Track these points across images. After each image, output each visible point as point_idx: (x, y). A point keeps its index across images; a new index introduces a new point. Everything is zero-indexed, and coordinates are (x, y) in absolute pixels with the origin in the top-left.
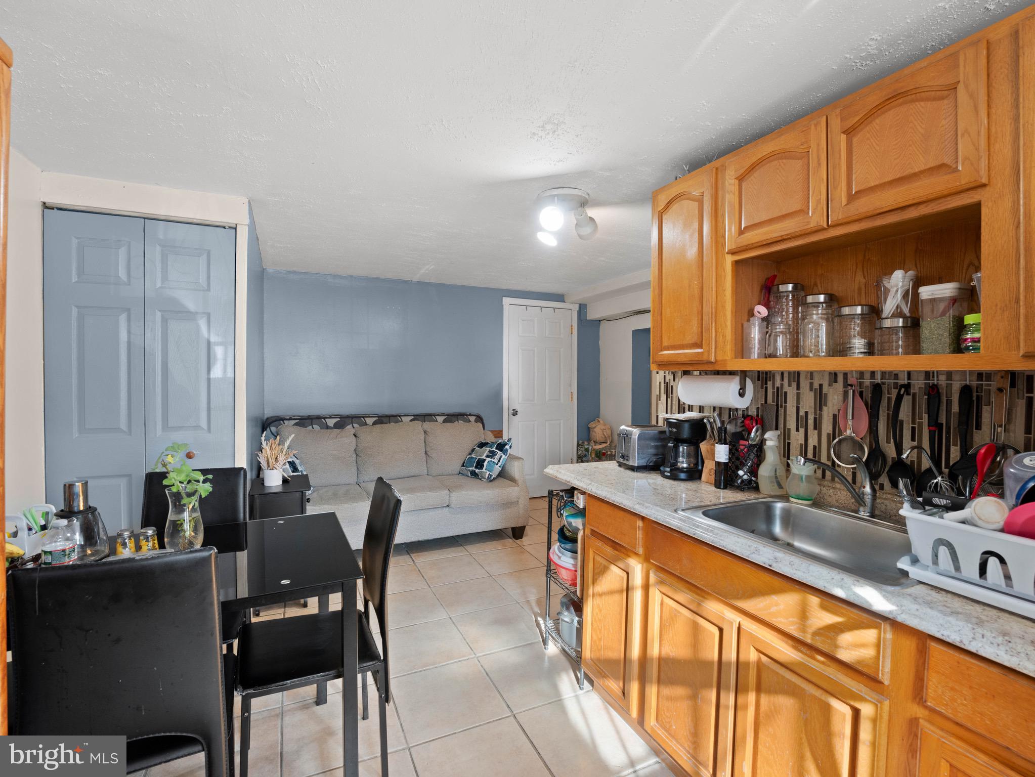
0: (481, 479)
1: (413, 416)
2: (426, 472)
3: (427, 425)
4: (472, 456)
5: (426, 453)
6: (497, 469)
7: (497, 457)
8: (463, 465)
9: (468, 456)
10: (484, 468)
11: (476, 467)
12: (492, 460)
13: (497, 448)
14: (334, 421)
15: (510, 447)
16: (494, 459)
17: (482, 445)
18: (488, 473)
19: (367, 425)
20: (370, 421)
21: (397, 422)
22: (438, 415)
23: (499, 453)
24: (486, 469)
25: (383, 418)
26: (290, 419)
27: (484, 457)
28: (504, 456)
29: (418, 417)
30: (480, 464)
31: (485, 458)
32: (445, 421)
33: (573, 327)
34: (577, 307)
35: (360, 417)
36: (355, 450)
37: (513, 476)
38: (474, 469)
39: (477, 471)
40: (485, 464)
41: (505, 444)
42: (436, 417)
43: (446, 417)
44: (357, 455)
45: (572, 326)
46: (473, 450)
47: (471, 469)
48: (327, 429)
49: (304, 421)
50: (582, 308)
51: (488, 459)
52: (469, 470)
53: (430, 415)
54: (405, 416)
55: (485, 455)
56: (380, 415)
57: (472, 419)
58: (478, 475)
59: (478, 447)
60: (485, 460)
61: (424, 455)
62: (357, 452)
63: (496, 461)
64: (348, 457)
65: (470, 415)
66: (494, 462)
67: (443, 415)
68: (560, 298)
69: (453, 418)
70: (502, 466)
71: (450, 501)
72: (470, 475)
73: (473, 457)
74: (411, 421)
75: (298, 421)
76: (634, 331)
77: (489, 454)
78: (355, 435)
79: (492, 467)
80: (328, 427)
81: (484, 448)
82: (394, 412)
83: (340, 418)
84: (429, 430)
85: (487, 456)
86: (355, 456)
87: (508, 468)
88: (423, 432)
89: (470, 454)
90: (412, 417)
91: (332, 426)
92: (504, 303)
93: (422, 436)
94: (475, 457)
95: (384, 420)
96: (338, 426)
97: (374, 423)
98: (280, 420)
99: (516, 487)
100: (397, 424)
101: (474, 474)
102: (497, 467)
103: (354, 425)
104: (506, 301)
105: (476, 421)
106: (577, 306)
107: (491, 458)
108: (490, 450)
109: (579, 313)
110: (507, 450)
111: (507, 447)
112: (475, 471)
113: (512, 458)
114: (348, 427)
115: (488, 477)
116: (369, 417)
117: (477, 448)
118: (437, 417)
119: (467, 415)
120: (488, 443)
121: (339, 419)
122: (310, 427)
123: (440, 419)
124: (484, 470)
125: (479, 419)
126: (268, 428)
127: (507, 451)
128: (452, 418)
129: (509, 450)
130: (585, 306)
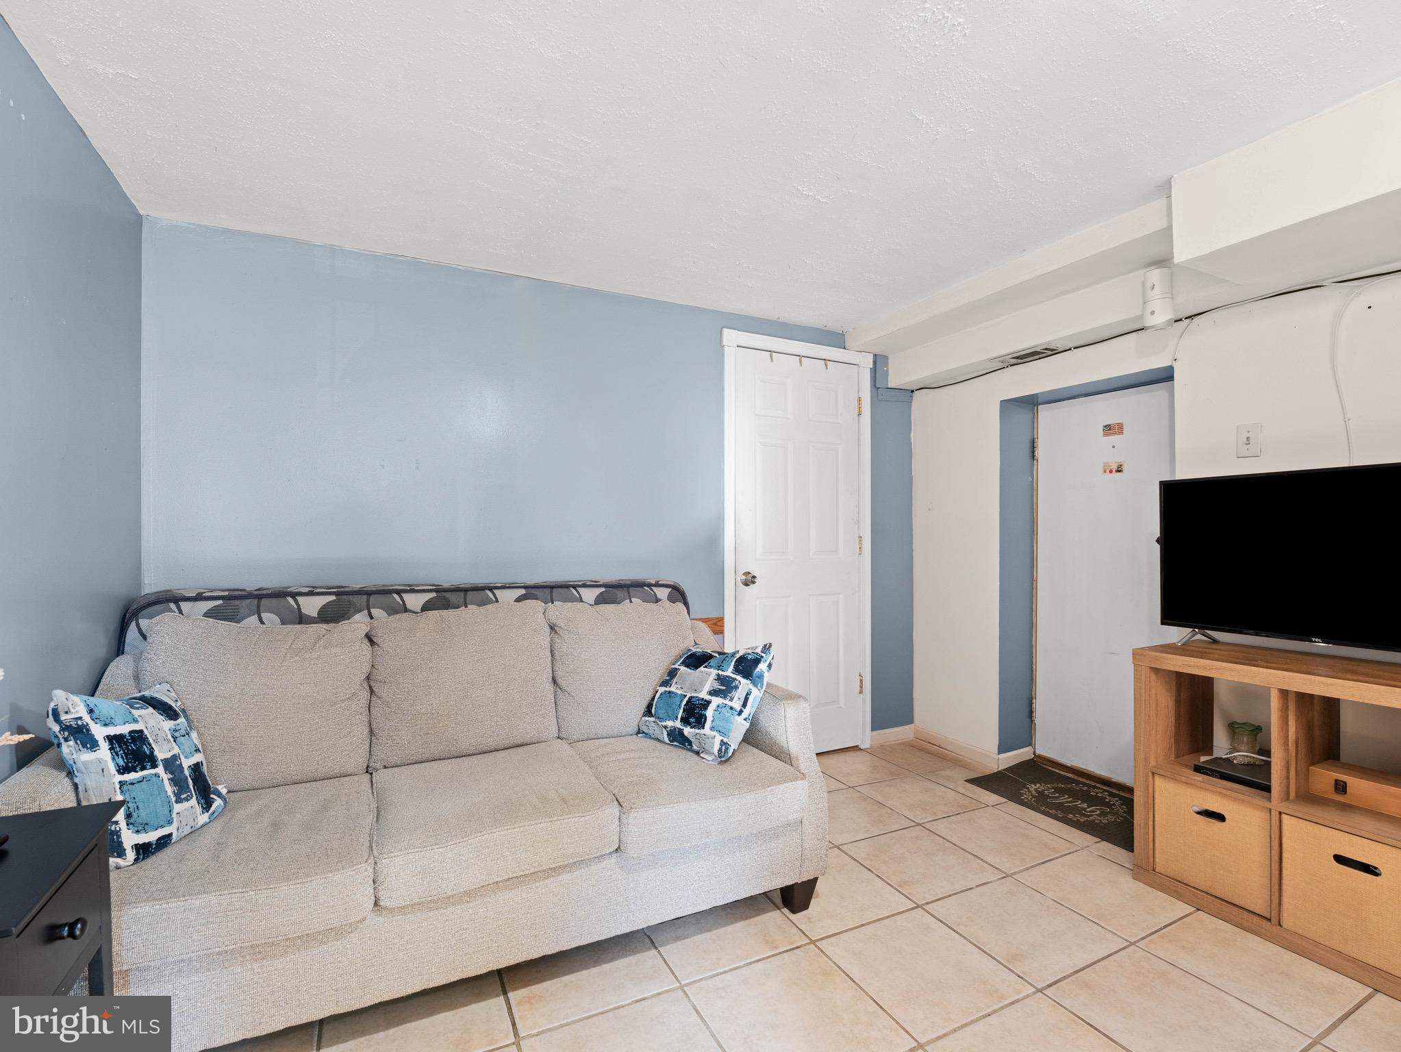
0: (698, 753)
1: (525, 587)
2: (553, 732)
3: (559, 610)
4: (673, 689)
5: (554, 681)
6: (740, 726)
7: (739, 695)
8: (648, 712)
9: (662, 690)
10: (708, 725)
11: (685, 721)
12: (727, 702)
13: (737, 670)
14: (319, 602)
15: (770, 666)
16: (731, 700)
17: (696, 660)
18: (719, 738)
19: (406, 610)
20: (415, 601)
21: (483, 603)
22: (584, 586)
23: (744, 684)
24: (712, 729)
25: (448, 595)
26: (199, 598)
27: (704, 695)
28: (756, 693)
29: (532, 591)
30: (695, 713)
31: (708, 697)
32: (600, 600)
33: (863, 402)
34: (868, 361)
35: (390, 592)
36: (368, 678)
37: (785, 745)
38: (678, 724)
39: (688, 731)
40: (710, 713)
41: (757, 661)
42: (578, 589)
43: (603, 589)
44: (372, 692)
45: (859, 400)
46: (672, 673)
47: (670, 723)
48: (300, 623)
49: (237, 602)
50: (879, 363)
51: (716, 701)
52: (666, 727)
53: (565, 586)
54: (503, 587)
55: (707, 688)
56: (446, 585)
57: (663, 593)
58: (690, 743)
59: (684, 663)
60: (709, 702)
61: (549, 686)
62: (372, 683)
63: (737, 705)
64: (343, 701)
65: (657, 585)
66: (731, 708)
67: (595, 585)
68: (837, 339)
69: (620, 594)
70: (751, 718)
71: (624, 839)
72: (666, 740)
73: (675, 694)
74: (518, 600)
75: (220, 602)
76: (1002, 402)
77: (717, 686)
78: (369, 637)
79: (727, 720)
80: (302, 619)
81: (702, 668)
82: (480, 580)
83: (336, 594)
84: (561, 623)
85: (714, 693)
86: (365, 694)
87: (767, 723)
88: (548, 630)
89: (665, 683)
90: (523, 591)
91: (315, 614)
92: (725, 342)
93: (544, 638)
94: (679, 692)
95: (452, 597)
96: (330, 616)
97: (426, 607)
98: (168, 601)
99: (800, 782)
100: (483, 609)
101: (677, 738)
102: (740, 719)
103: (374, 611)
104: (731, 337)
105: (672, 599)
106: (870, 358)
107: (725, 698)
108: (718, 675)
109: (874, 371)
110: (761, 676)
111: (762, 666)
112: (681, 732)
113: (777, 696)
114: (358, 617)
115: (720, 750)
116: (413, 591)
117: (683, 668)
118: (581, 590)
119: (650, 585)
120: (711, 657)
121: (333, 598)
122: (253, 619)
123: (589, 595)
124: (707, 730)
125: (678, 594)
126: (134, 624)
127: (763, 676)
128: (614, 592)
129: (766, 674)
130: (885, 358)
